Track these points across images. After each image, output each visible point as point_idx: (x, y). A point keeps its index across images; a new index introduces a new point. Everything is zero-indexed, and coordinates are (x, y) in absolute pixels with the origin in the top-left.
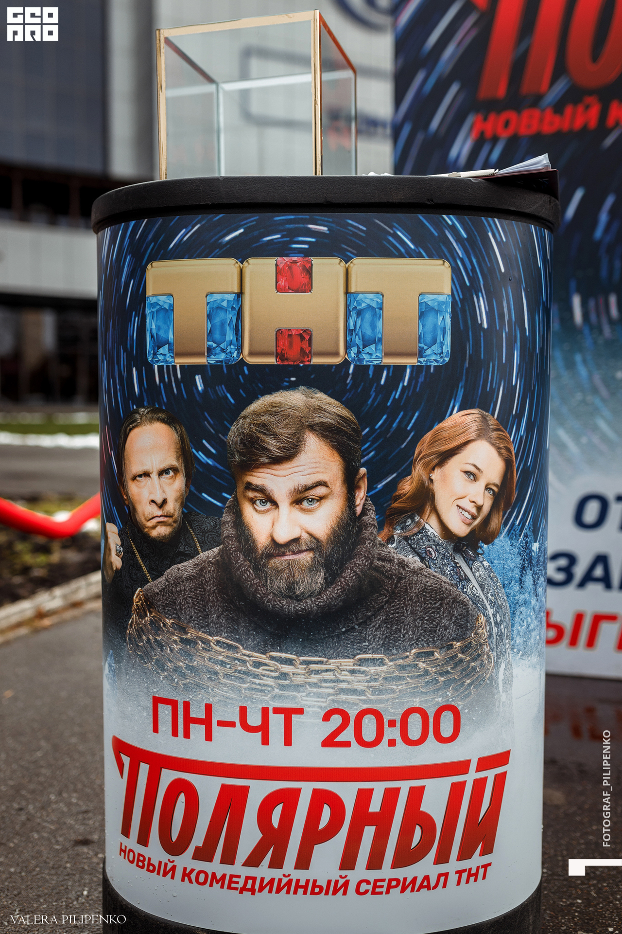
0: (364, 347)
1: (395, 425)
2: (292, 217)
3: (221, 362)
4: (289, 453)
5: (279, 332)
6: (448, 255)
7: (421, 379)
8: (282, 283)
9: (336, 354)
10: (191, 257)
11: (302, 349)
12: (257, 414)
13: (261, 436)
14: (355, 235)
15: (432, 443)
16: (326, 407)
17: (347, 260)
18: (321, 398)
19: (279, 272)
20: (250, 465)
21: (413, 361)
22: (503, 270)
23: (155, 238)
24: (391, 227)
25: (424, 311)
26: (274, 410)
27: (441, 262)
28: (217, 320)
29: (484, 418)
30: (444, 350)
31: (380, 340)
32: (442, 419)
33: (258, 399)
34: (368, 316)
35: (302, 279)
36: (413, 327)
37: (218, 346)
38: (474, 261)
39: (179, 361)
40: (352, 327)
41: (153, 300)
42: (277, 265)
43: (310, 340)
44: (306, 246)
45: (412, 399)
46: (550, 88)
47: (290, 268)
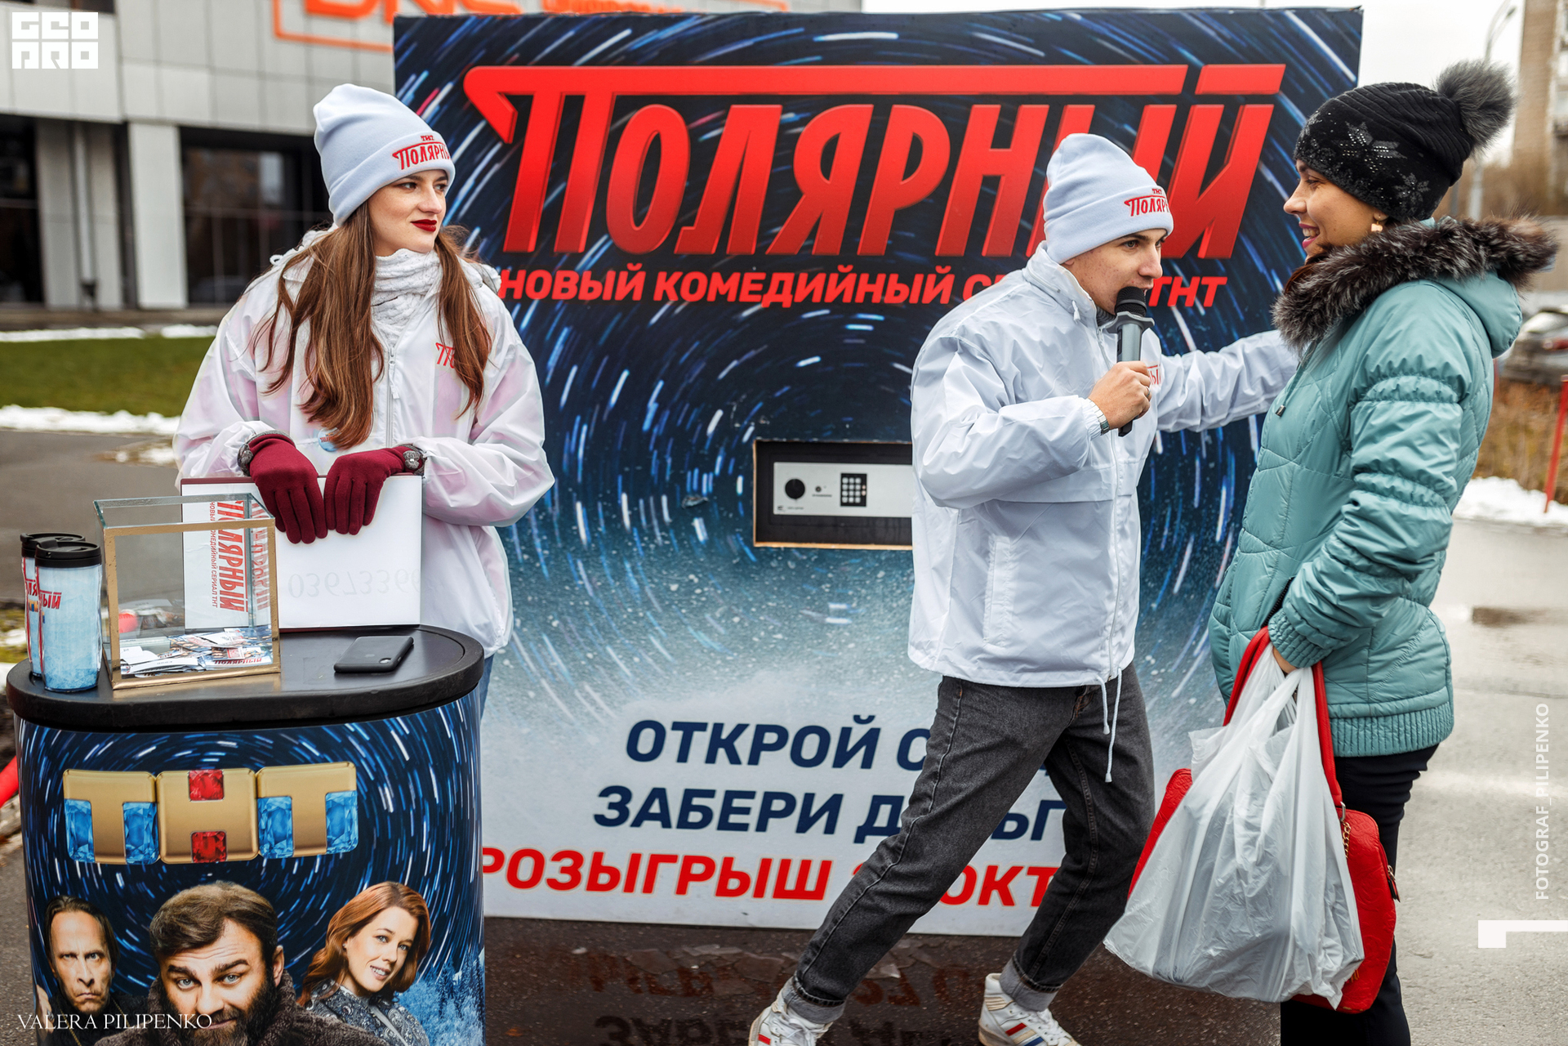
0: (276, 843)
1: (308, 907)
2: (201, 735)
3: (140, 862)
4: (210, 938)
5: (195, 837)
6: (352, 757)
7: (331, 865)
8: (195, 792)
9: (250, 851)
10: (105, 769)
11: (217, 849)
12: (177, 906)
13: (181, 925)
14: (263, 748)
15: (344, 918)
16: (243, 897)
17: (256, 769)
18: (237, 889)
19: (192, 784)
20: (174, 949)
21: (323, 851)
22: (407, 758)
23: (70, 749)
24: (297, 739)
25: (331, 807)
26: (193, 902)
27: (345, 764)
28: (135, 826)
29: (394, 888)
30: (352, 838)
31: (291, 836)
32: (353, 895)
33: (177, 893)
34: (278, 816)
35: (215, 789)
36: (321, 821)
37: (137, 847)
38: (378, 758)
39: (99, 860)
40: (263, 827)
41: (71, 803)
42: (189, 777)
43: (224, 840)
44: (216, 760)
45: (322, 884)
46: (588, 248)
47: (202, 779)
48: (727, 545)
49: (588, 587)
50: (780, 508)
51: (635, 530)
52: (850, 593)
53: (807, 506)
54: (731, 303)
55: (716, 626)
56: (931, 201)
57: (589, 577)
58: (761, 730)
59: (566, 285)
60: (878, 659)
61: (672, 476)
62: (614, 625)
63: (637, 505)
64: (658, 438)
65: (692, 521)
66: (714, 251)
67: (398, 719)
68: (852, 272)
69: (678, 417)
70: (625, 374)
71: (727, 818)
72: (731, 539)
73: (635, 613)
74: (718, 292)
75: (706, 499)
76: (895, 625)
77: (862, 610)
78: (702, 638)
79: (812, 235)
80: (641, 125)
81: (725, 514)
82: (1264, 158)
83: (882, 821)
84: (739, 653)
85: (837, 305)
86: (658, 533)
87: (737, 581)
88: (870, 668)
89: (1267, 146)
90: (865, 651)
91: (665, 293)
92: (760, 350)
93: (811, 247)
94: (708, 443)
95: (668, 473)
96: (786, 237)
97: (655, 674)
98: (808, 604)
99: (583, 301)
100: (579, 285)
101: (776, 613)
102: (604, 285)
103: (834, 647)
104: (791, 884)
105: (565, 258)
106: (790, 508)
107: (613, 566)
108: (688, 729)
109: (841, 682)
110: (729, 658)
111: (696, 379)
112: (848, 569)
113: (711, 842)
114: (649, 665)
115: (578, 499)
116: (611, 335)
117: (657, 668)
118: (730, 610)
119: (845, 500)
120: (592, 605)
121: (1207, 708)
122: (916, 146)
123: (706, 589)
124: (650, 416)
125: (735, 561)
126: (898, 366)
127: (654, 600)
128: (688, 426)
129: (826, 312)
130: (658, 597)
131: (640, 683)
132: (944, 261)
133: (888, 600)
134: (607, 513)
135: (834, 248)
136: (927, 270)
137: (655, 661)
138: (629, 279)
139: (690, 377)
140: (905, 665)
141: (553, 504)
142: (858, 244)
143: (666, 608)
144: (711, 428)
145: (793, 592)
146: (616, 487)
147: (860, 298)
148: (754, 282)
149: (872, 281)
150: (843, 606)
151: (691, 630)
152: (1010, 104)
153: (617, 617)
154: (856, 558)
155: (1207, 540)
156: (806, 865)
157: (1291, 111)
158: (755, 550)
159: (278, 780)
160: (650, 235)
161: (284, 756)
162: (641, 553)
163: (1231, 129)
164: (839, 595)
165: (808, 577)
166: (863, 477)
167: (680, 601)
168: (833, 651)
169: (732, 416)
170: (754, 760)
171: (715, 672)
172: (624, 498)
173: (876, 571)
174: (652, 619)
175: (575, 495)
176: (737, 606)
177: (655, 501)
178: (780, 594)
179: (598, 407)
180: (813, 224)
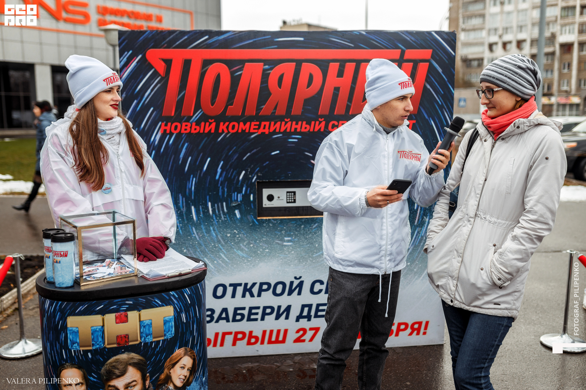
0: (146, 337)
1: (157, 359)
2: (120, 300)
3: (97, 348)
4: (123, 374)
5: (118, 337)
6: (172, 304)
7: (166, 343)
8: (118, 321)
9: (137, 340)
10: (84, 315)
11: (126, 341)
12: (111, 363)
13: (113, 369)
14: (142, 303)
15: (170, 361)
16: (134, 357)
17: (139, 311)
18: (133, 355)
19: (116, 318)
20: (110, 379)
21: (163, 338)
22: (190, 303)
23: (70, 309)
24: (153, 299)
25: (165, 322)
26: (117, 361)
27: (170, 306)
28: (95, 335)
29: (186, 349)
30: (172, 333)
31: (152, 334)
32: (173, 353)
33: (111, 358)
34: (147, 327)
35: (125, 319)
36: (162, 328)
37: (96, 343)
38: (181, 303)
39: (81, 349)
40: (142, 331)
41: (71, 329)
42: (116, 316)
43: (128, 337)
44: (125, 309)
45: (163, 350)
46: (194, 114)
47: (120, 316)
48: (248, 219)
49: (197, 237)
50: (265, 205)
51: (214, 215)
52: (292, 233)
53: (275, 203)
54: (247, 133)
55: (244, 248)
56: (317, 96)
57: (197, 233)
58: (262, 284)
59: (186, 128)
60: (302, 256)
61: (227, 195)
62: (207, 250)
63: (214, 206)
64: (222, 182)
65: (235, 211)
66: (240, 114)
67: (187, 289)
68: (290, 121)
69: (229, 174)
70: (209, 159)
71: (250, 317)
72: (249, 217)
73: (215, 245)
74: (242, 129)
75: (240, 203)
76: (308, 244)
77: (296, 239)
78: (240, 253)
79: (275, 108)
80: (213, 70)
81: (247, 208)
82: (426, 80)
83: (305, 313)
84: (253, 257)
85: (285, 133)
86: (222, 216)
87: (251, 232)
88: (300, 260)
89: (427, 76)
90: (298, 254)
91: (223, 130)
92: (258, 149)
93: (275, 112)
94: (240, 183)
95: (226, 194)
96: (266, 110)
97: (222, 267)
98: (277, 238)
99: (193, 133)
100: (191, 128)
101: (266, 242)
102: (200, 127)
103: (287, 253)
104: (273, 339)
105: (185, 118)
106: (269, 205)
107: (206, 229)
108: (235, 286)
109: (290, 265)
110: (249, 259)
111: (235, 160)
112: (291, 225)
113: (244, 326)
114: (220, 264)
115: (192, 205)
116: (204, 145)
117: (223, 265)
118: (249, 242)
119: (288, 201)
120: (198, 243)
121: (413, 266)
122: (311, 77)
123: (240, 235)
124: (218, 174)
125: (250, 225)
126: (307, 153)
127: (221, 240)
128: (233, 177)
129: (281, 135)
130: (223, 239)
131: (217, 271)
132: (321, 116)
133: (305, 235)
134: (203, 210)
135: (283, 113)
136: (316, 120)
137: (222, 262)
138: (210, 125)
139: (233, 160)
140: (312, 258)
141: (183, 207)
142: (292, 111)
143: (226, 243)
144: (241, 177)
145: (272, 235)
146: (207, 200)
147: (293, 130)
148: (255, 125)
149: (297, 124)
150: (290, 238)
151: (235, 250)
152: (343, 63)
153: (208, 247)
154: (294, 221)
155: (412, 209)
156: (279, 331)
157: (434, 65)
158: (258, 220)
159: (147, 314)
160: (217, 109)
161: (150, 305)
162: (216, 223)
163: (416, 71)
164: (288, 235)
165: (277, 229)
166: (294, 193)
167: (231, 240)
168: (286, 254)
169: (248, 173)
170: (259, 295)
171: (244, 265)
172: (210, 204)
173: (301, 225)
174: (221, 247)
175: (191, 204)
176: (252, 240)
177: (221, 205)
178: (267, 235)
179: (199, 172)
180: (276, 104)
